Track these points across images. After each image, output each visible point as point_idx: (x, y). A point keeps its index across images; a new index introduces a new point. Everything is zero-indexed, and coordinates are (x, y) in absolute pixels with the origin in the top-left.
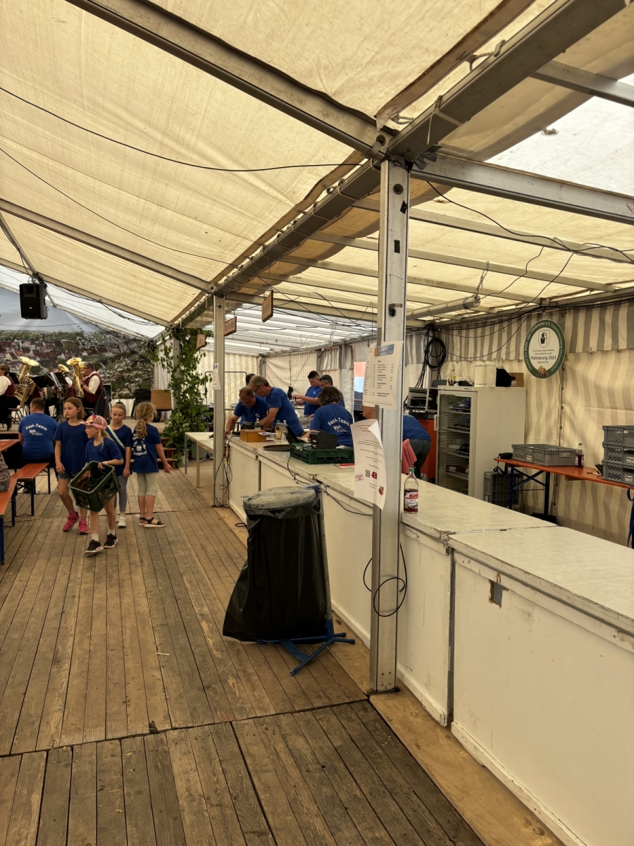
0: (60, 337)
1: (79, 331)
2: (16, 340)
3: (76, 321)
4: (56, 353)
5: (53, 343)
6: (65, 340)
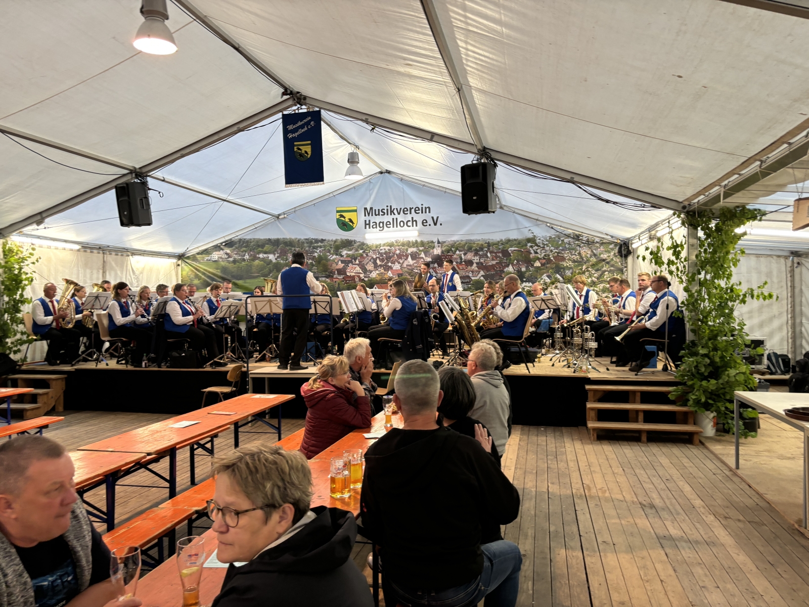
0: (508, 245)
1: (531, 236)
2: (458, 252)
3: (526, 223)
4: (502, 265)
5: (499, 252)
6: (513, 249)
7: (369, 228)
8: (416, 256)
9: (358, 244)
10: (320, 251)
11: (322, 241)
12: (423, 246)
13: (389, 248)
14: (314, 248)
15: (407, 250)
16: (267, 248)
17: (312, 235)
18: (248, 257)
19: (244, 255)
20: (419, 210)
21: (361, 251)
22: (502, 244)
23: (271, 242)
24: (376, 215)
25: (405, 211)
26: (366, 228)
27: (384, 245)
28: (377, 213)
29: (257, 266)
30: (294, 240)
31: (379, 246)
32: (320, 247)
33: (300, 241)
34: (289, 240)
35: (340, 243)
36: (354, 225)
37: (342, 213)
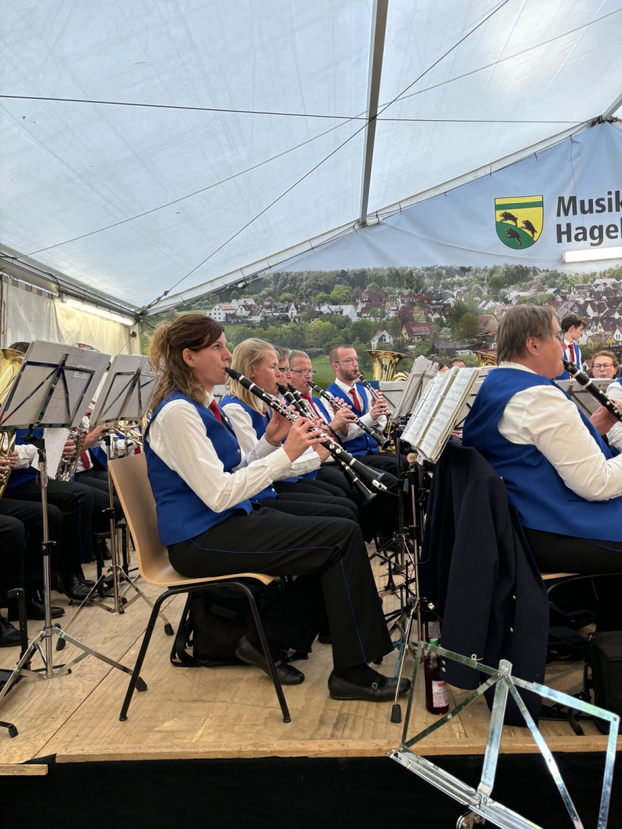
7: (569, 240)
9: (542, 275)
10: (459, 293)
11: (464, 270)
13: (614, 280)
14: (445, 286)
16: (339, 290)
17: (440, 260)
18: (295, 313)
19: (287, 310)
21: (551, 291)
23: (348, 279)
24: (583, 212)
26: (560, 240)
27: (603, 275)
28: (587, 208)
29: (317, 331)
30: (400, 272)
31: (592, 279)
32: (460, 285)
33: (414, 274)
34: (386, 273)
35: (504, 275)
36: (535, 234)
37: (508, 211)
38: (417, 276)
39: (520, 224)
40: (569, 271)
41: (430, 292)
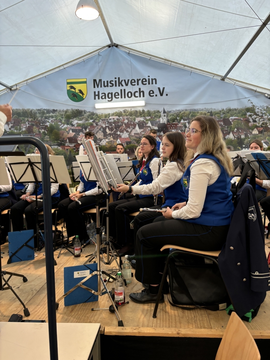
0: (229, 115)
1: (250, 105)
2: (182, 121)
3: (246, 95)
4: (224, 133)
5: (221, 121)
6: (233, 118)
7: (99, 98)
8: (143, 125)
9: (88, 114)
10: (52, 121)
11: (54, 111)
12: (150, 116)
13: (117, 117)
14: (46, 118)
15: (135, 120)
17: (44, 106)
20: (146, 81)
21: (91, 121)
22: (224, 113)
24: (105, 86)
25: (133, 82)
26: (95, 99)
27: (113, 115)
30: (27, 111)
31: (108, 116)
32: (52, 117)
33: (32, 112)
34: (22, 111)
35: (71, 113)
36: (84, 95)
37: (72, 85)
38: (34, 113)
39: (77, 91)
40: (99, 112)
41: (39, 120)
